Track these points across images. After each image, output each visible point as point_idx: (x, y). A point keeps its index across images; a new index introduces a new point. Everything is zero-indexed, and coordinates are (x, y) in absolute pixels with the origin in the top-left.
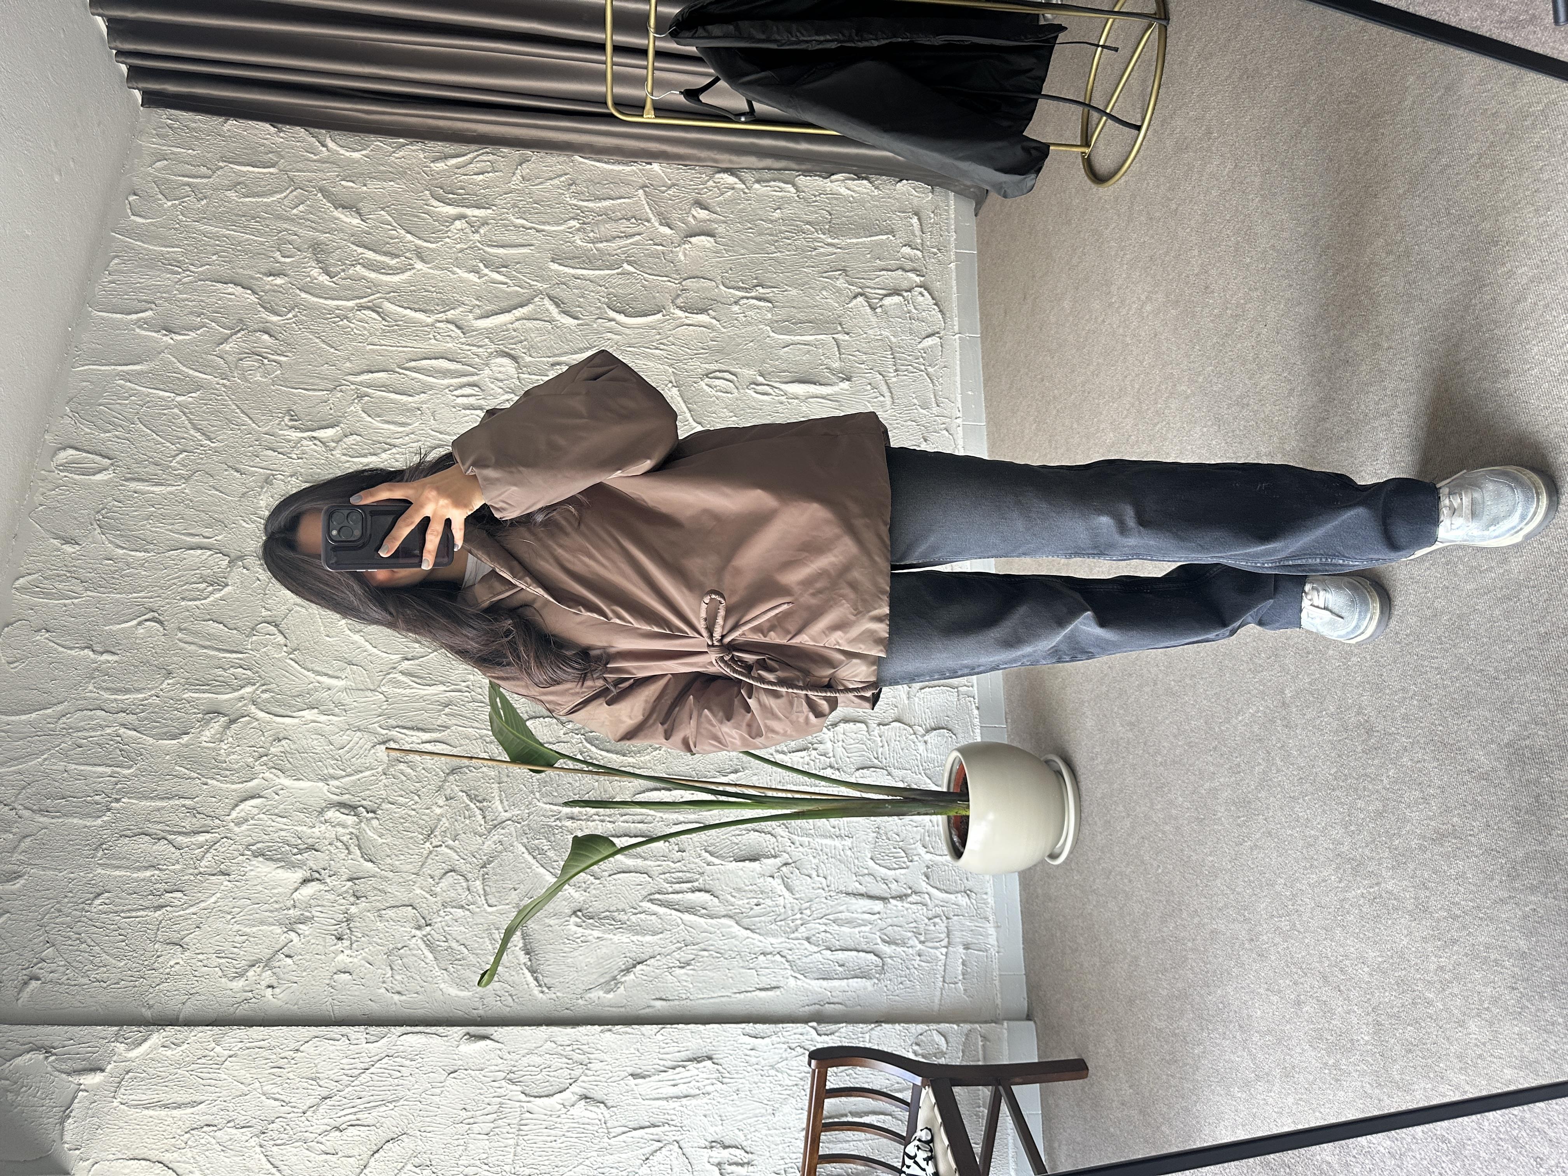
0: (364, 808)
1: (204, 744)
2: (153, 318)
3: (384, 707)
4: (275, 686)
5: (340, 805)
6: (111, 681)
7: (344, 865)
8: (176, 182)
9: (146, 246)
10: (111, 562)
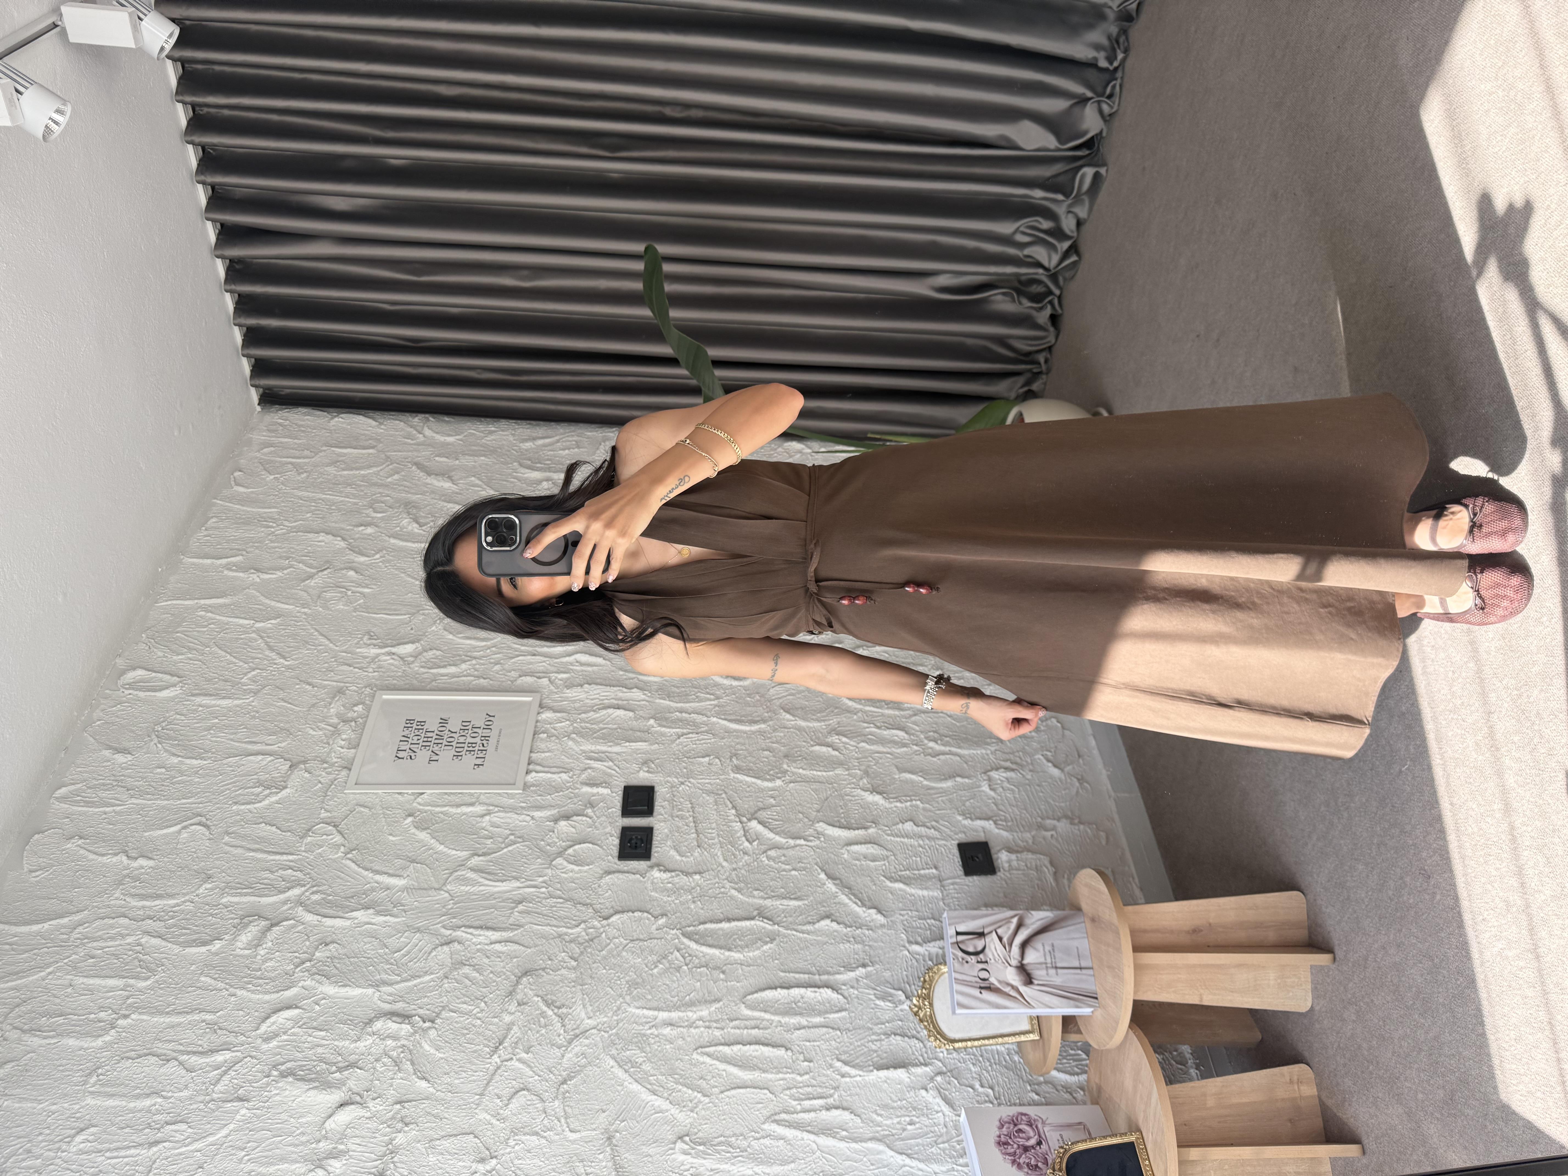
0: (419, 1017)
1: (239, 952)
2: (242, 562)
3: (450, 907)
4: (326, 887)
5: (391, 1014)
6: (141, 888)
7: (391, 1086)
8: (280, 462)
9: (245, 508)
10: (163, 770)
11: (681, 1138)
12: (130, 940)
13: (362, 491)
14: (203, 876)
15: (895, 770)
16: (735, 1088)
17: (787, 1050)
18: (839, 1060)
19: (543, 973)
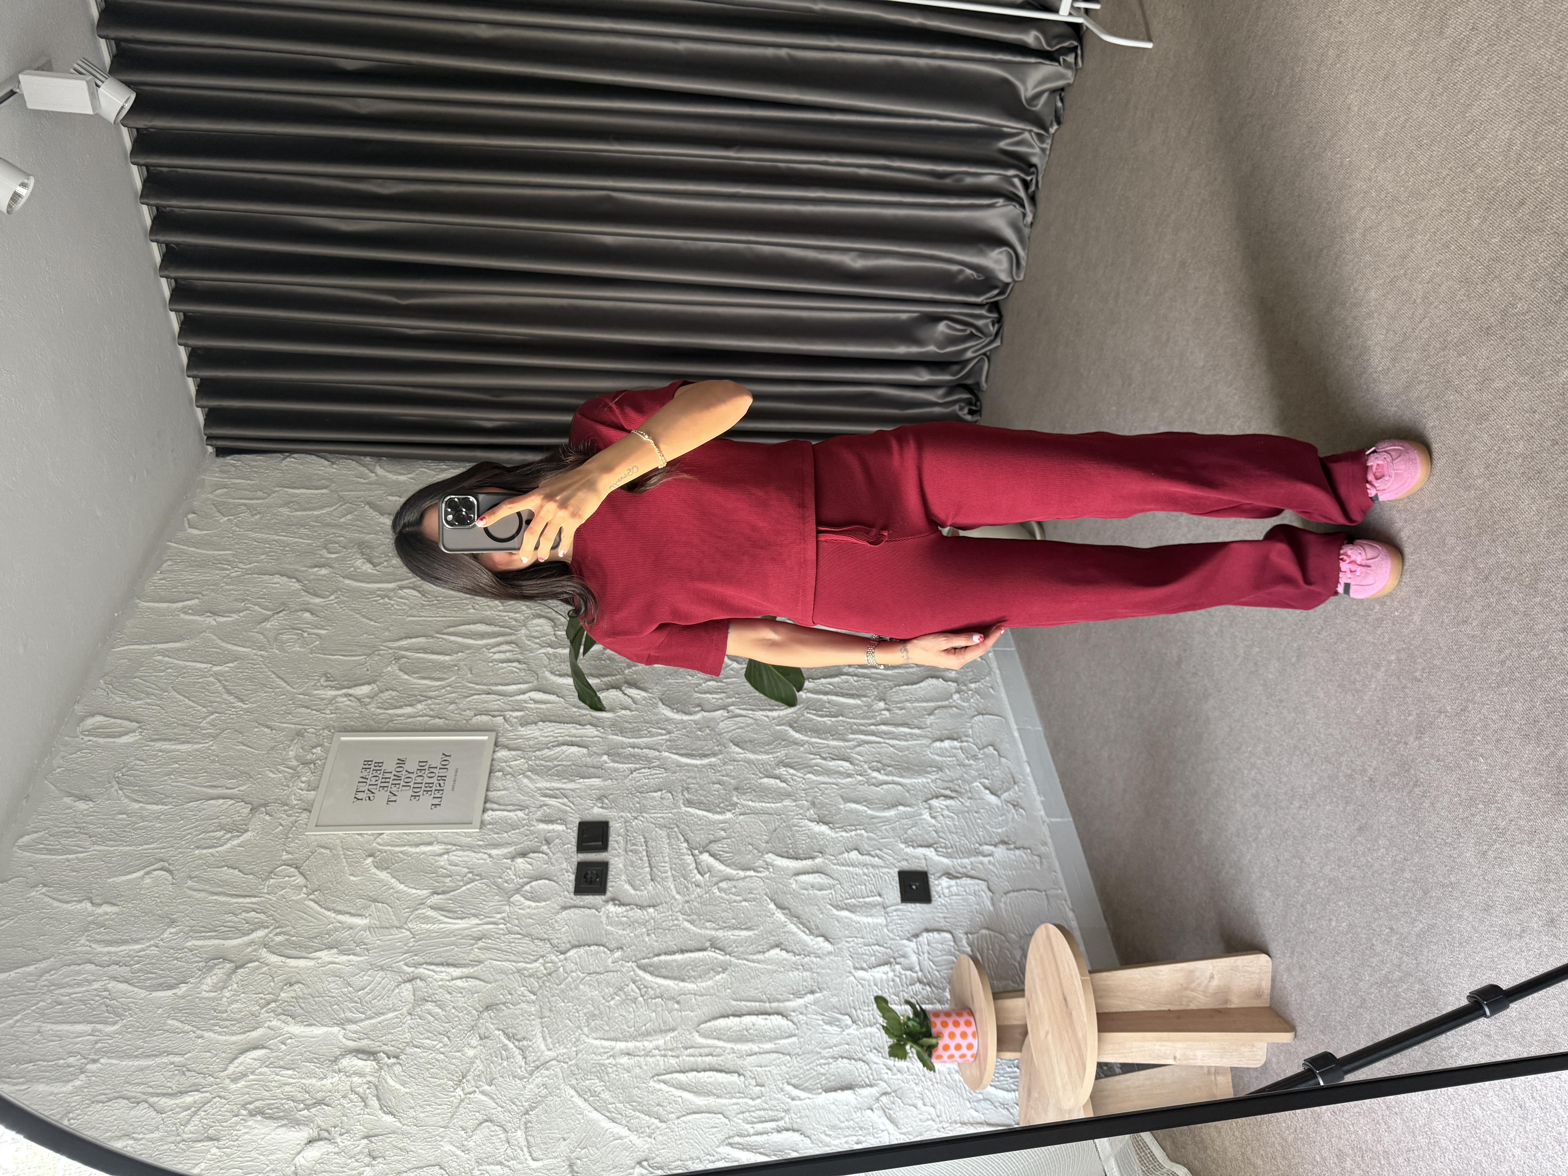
0: (384, 1053)
1: (205, 995)
2: (198, 606)
3: (411, 945)
4: (290, 928)
5: (358, 1052)
6: (107, 933)
7: (359, 1121)
8: (233, 503)
9: (199, 551)
10: (125, 816)
11: (639, 1163)
12: (96, 986)
13: (316, 531)
14: (168, 920)
15: (841, 800)
16: (691, 1114)
17: (739, 1075)
18: (789, 1084)
19: (504, 1008)
